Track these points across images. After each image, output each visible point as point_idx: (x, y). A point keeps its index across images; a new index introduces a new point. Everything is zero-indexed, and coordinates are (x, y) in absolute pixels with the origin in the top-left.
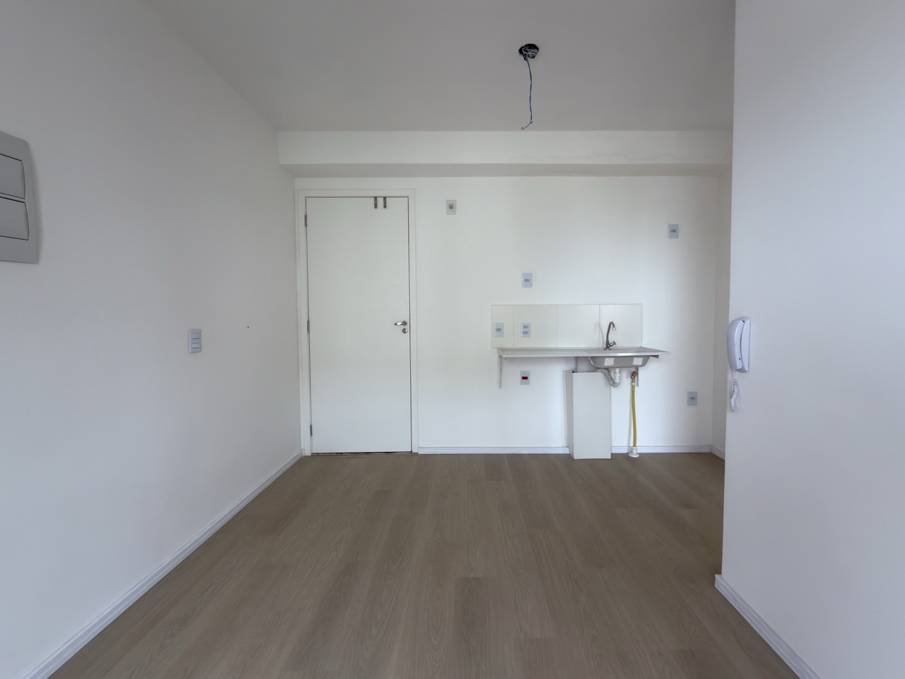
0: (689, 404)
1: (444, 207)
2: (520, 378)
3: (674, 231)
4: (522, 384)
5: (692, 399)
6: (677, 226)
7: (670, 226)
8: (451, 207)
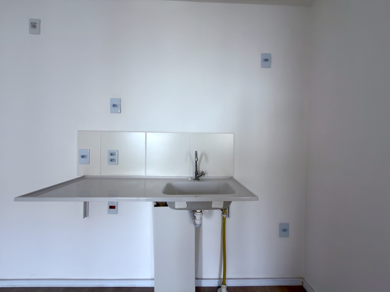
0: (281, 236)
1: (27, 25)
2: (107, 207)
3: (266, 60)
4: (109, 213)
5: (284, 230)
6: (270, 55)
7: (263, 55)
8: (34, 25)
